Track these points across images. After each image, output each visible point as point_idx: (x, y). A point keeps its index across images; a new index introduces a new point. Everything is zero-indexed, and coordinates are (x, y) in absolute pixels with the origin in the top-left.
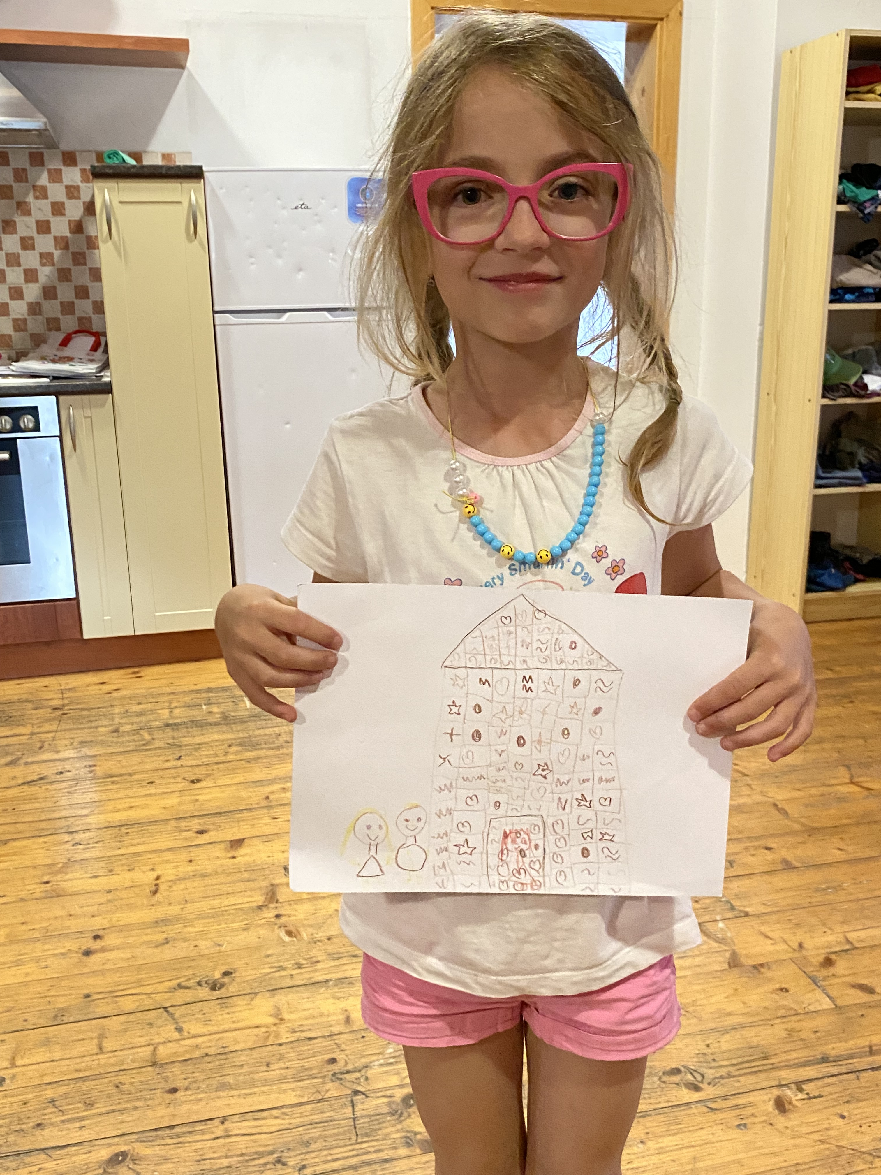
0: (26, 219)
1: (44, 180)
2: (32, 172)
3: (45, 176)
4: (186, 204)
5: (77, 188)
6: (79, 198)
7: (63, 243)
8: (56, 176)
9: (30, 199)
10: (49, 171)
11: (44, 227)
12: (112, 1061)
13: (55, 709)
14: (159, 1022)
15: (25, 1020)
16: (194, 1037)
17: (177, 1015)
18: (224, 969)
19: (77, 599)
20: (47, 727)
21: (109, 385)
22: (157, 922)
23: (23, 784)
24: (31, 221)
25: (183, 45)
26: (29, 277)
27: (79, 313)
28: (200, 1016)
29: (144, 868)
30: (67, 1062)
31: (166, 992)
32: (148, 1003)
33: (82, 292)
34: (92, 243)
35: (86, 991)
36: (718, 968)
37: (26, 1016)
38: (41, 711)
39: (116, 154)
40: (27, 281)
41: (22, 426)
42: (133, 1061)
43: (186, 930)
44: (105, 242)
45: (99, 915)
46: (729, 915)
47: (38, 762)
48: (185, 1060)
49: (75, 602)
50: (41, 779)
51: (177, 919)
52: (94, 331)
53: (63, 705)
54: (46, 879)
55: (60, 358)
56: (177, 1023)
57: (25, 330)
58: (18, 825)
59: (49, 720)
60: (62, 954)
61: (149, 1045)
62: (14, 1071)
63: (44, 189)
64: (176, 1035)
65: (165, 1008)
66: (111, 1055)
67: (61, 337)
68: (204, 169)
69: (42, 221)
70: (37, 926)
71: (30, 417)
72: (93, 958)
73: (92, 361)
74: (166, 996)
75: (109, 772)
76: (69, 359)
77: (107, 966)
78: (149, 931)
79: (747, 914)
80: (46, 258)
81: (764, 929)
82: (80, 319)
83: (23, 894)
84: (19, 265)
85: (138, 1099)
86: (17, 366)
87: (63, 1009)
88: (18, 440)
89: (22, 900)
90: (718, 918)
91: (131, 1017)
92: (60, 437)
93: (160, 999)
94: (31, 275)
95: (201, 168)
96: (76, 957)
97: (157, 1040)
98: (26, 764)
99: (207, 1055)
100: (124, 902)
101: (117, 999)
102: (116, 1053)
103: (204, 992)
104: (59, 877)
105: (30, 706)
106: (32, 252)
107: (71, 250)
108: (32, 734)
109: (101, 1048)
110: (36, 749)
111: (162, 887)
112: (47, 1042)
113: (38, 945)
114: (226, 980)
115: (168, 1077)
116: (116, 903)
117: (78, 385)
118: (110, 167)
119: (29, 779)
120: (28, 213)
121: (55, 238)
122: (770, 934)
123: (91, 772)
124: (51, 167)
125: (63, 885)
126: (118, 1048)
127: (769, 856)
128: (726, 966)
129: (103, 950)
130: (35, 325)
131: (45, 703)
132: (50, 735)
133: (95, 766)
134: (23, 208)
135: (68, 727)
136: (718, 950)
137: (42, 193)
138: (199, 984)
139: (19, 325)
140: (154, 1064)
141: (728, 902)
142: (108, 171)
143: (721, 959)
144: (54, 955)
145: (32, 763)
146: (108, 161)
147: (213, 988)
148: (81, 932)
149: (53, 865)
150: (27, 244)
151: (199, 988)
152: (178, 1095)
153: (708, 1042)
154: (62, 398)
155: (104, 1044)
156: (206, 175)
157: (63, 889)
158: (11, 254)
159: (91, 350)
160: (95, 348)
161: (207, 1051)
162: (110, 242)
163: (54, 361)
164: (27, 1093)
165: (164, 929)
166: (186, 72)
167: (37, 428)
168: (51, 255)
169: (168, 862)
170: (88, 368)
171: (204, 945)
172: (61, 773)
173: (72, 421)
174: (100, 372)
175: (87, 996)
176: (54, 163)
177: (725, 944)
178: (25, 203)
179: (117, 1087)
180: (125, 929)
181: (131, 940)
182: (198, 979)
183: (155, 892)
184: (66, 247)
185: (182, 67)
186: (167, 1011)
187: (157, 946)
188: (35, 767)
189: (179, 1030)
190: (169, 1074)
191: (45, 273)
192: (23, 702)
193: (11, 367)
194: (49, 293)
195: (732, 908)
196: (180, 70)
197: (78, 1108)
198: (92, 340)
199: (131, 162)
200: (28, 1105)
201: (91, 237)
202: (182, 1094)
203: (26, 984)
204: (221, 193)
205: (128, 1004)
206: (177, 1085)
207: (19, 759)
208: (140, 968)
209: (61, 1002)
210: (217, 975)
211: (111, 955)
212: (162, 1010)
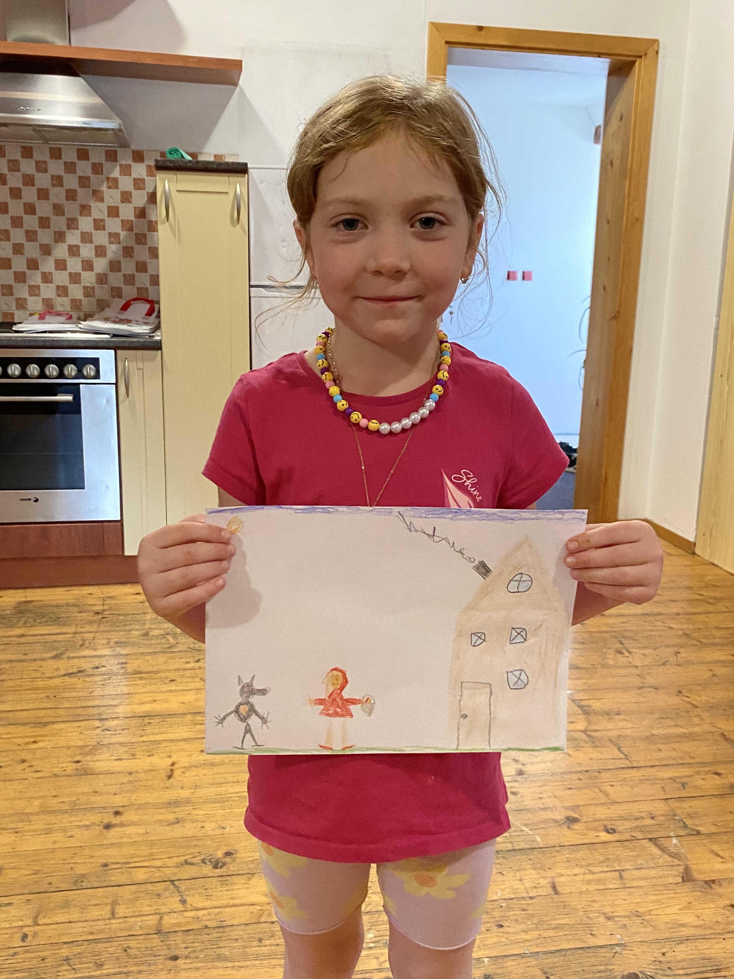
0: (100, 204)
1: (116, 173)
2: (107, 166)
3: (118, 169)
4: (232, 194)
5: (143, 180)
6: (144, 189)
7: (128, 226)
8: (126, 170)
9: (104, 188)
10: (121, 166)
11: (113, 212)
12: (122, 926)
13: (97, 613)
14: (167, 894)
15: (50, 883)
16: (197, 909)
17: (183, 888)
18: (225, 849)
19: (121, 521)
20: (88, 628)
21: (160, 342)
22: (170, 803)
23: (65, 675)
24: (104, 206)
25: (237, 65)
26: (99, 252)
27: (138, 284)
28: (202, 891)
29: (163, 755)
30: (84, 924)
31: (174, 867)
32: (157, 875)
33: (142, 267)
34: (152, 227)
35: (104, 861)
36: (671, 880)
37: (50, 879)
38: (85, 614)
39: (176, 151)
40: (97, 255)
41: (85, 373)
42: (141, 927)
43: (195, 812)
44: (163, 223)
45: (120, 794)
46: (682, 833)
47: (79, 657)
48: (187, 931)
49: (119, 524)
50: (80, 671)
51: (188, 802)
52: (150, 299)
53: (104, 610)
54: (77, 759)
55: (121, 320)
56: (181, 896)
57: (93, 296)
58: (58, 711)
59: (91, 622)
60: (86, 826)
61: (156, 914)
62: (37, 928)
63: (116, 180)
64: (180, 907)
65: (172, 881)
66: (121, 920)
67: (122, 302)
68: (249, 166)
69: (113, 207)
70: (66, 799)
71: (92, 366)
72: (112, 832)
73: (146, 324)
74: (175, 870)
75: (138, 669)
76: (128, 321)
77: (125, 840)
78: (163, 810)
79: (698, 833)
80: (114, 237)
81: (715, 847)
82: (139, 289)
83: (56, 771)
84: (91, 242)
85: (143, 963)
86: (84, 325)
87: (83, 876)
88: (81, 386)
89: (56, 775)
90: (672, 834)
91: (142, 888)
92: (116, 384)
93: (168, 873)
94: (100, 251)
95: (246, 164)
96: (97, 830)
97: (164, 909)
98: (69, 658)
99: (206, 927)
100: (143, 783)
101: (131, 870)
102: (126, 919)
103: (207, 869)
104: (88, 758)
105: (76, 609)
106: (103, 232)
107: (134, 232)
108: (75, 633)
109: (113, 914)
110: (78, 646)
111: (177, 773)
112: (66, 905)
113: (66, 816)
114: (227, 860)
115: (170, 945)
116: (136, 784)
117: (133, 342)
118: (171, 161)
119: (71, 671)
120: (102, 200)
121: (122, 221)
122: (721, 853)
123: (122, 668)
124: (123, 162)
125: (91, 765)
126: (129, 914)
127: (718, 780)
128: (680, 880)
129: (122, 825)
130: (102, 292)
131: (89, 608)
132: (91, 635)
133: (126, 663)
134: (98, 195)
135: (106, 629)
136: (673, 864)
137: (114, 183)
138: (203, 861)
139: (88, 292)
140: (159, 932)
141: (681, 820)
142: (168, 164)
143: (675, 873)
144: (79, 827)
145: (73, 658)
146: (170, 157)
147: (216, 867)
148: (104, 808)
149: (85, 746)
150: (99, 225)
151: (203, 865)
152: (180, 962)
153: (664, 950)
154: (119, 352)
155: (117, 911)
156: (250, 171)
157: (91, 769)
158: (85, 233)
159: (146, 315)
160: (149, 313)
161: (206, 923)
162: (167, 224)
163: (115, 322)
164: (44, 950)
165: (176, 810)
166: (238, 90)
167: (97, 376)
168: (117, 235)
169: (183, 750)
170: (142, 329)
171: (210, 827)
172: (98, 668)
173: (126, 371)
174: (153, 332)
175: (106, 865)
176: (125, 159)
177: (679, 859)
178: (100, 191)
179: (126, 950)
180: (141, 807)
181: (145, 818)
182: (203, 857)
183: (170, 777)
184: (131, 229)
185: (236, 84)
186: (174, 885)
187: (169, 825)
188: (76, 661)
189: (183, 902)
190: (172, 942)
191: (113, 250)
192: (70, 606)
193: (79, 325)
194: (115, 266)
195: (685, 826)
196: (233, 87)
197: (89, 968)
198: (148, 306)
199: (189, 158)
200: (46, 961)
201: (152, 221)
202: (182, 962)
203: (53, 851)
204: (261, 186)
205: (141, 875)
206: (177, 952)
207: (62, 654)
208: (153, 844)
209: (81, 870)
210: (220, 854)
211: (129, 830)
212: (168, 883)
